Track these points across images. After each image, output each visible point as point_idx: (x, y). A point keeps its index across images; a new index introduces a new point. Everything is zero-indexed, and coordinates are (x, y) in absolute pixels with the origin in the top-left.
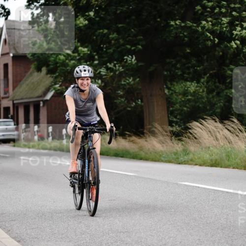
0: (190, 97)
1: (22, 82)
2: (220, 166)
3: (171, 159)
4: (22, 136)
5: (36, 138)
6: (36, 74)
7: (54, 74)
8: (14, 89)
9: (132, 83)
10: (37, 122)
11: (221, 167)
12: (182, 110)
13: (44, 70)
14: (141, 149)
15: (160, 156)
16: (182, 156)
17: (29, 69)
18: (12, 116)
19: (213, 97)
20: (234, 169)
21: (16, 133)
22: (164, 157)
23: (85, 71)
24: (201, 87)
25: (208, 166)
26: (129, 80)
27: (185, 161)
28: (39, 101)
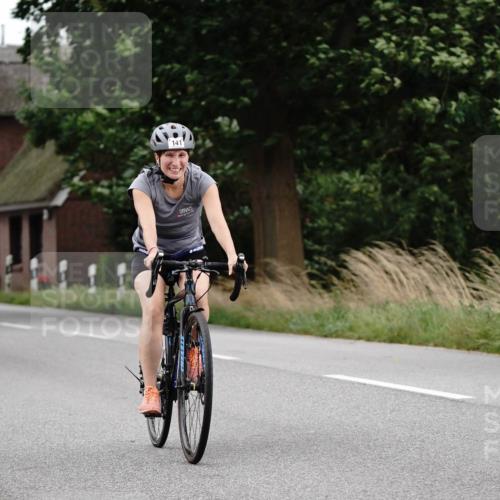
0: (348, 202)
1: (5, 171)
2: (408, 341)
3: (309, 327)
4: (7, 279)
6: (35, 152)
7: (70, 154)
9: (231, 172)
11: (411, 343)
12: (332, 229)
13: (51, 145)
14: (249, 305)
15: (287, 321)
16: (331, 320)
17: (20, 143)
19: (395, 201)
20: (437, 349)
22: (294, 324)
23: (176, 135)
24: (371, 182)
25: (384, 341)
26: (222, 168)
27: (336, 331)
28: (41, 209)
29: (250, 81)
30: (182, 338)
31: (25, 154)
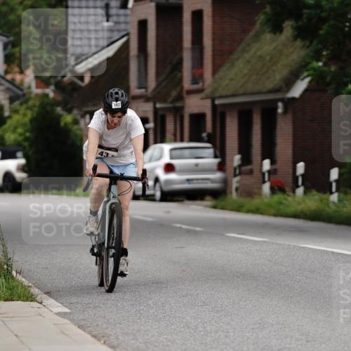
4: (235, 182)
5: (266, 188)
6: (268, 36)
8: (215, 71)
10: (269, 151)
13: (288, 26)
17: (253, 24)
18: (209, 135)
21: (218, 175)
28: (276, 101)
31: (257, 37)
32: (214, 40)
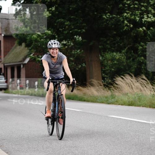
0: (115, 62)
1: (10, 52)
2: (134, 105)
3: (103, 101)
4: (10, 86)
5: (19, 87)
6: (18, 47)
7: (30, 47)
8: (4, 56)
9: (79, 53)
10: (19, 77)
11: (135, 106)
12: (111, 70)
13: (23, 44)
14: (85, 94)
15: (97, 99)
16: (110, 99)
17: (14, 44)
18: (3, 74)
19: (130, 62)
20: (143, 108)
21: (6, 84)
22: (99, 100)
23: (55, 44)
24: (123, 56)
25: (127, 105)
26: (77, 52)
27: (112, 102)
28: (21, 64)
29: (85, 24)
30: (57, 103)
31: (15, 47)
32: (4, 48)
